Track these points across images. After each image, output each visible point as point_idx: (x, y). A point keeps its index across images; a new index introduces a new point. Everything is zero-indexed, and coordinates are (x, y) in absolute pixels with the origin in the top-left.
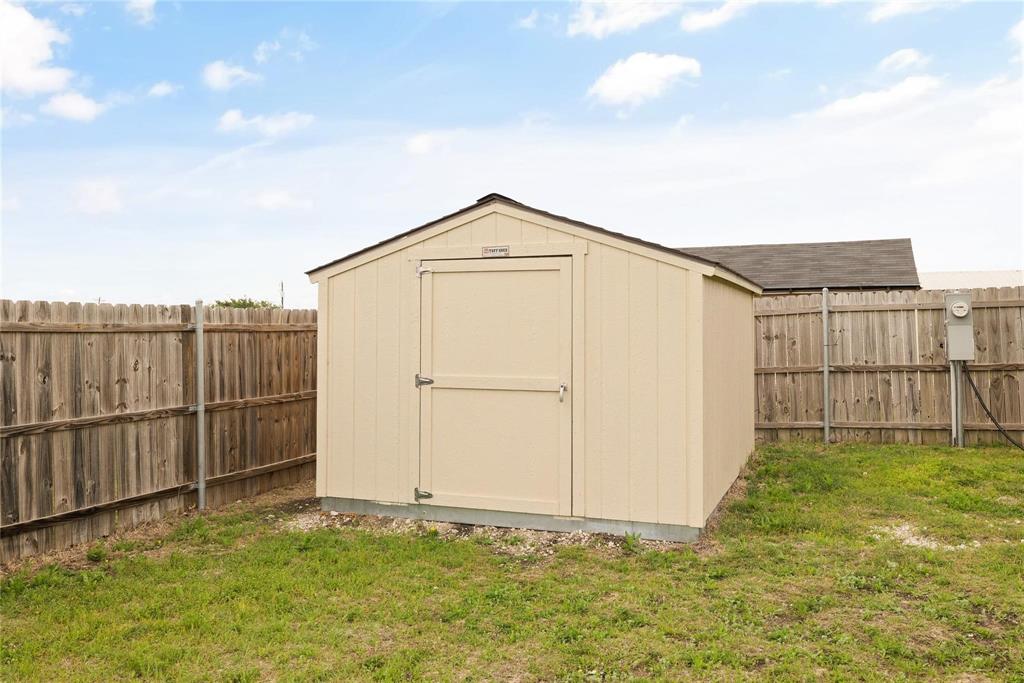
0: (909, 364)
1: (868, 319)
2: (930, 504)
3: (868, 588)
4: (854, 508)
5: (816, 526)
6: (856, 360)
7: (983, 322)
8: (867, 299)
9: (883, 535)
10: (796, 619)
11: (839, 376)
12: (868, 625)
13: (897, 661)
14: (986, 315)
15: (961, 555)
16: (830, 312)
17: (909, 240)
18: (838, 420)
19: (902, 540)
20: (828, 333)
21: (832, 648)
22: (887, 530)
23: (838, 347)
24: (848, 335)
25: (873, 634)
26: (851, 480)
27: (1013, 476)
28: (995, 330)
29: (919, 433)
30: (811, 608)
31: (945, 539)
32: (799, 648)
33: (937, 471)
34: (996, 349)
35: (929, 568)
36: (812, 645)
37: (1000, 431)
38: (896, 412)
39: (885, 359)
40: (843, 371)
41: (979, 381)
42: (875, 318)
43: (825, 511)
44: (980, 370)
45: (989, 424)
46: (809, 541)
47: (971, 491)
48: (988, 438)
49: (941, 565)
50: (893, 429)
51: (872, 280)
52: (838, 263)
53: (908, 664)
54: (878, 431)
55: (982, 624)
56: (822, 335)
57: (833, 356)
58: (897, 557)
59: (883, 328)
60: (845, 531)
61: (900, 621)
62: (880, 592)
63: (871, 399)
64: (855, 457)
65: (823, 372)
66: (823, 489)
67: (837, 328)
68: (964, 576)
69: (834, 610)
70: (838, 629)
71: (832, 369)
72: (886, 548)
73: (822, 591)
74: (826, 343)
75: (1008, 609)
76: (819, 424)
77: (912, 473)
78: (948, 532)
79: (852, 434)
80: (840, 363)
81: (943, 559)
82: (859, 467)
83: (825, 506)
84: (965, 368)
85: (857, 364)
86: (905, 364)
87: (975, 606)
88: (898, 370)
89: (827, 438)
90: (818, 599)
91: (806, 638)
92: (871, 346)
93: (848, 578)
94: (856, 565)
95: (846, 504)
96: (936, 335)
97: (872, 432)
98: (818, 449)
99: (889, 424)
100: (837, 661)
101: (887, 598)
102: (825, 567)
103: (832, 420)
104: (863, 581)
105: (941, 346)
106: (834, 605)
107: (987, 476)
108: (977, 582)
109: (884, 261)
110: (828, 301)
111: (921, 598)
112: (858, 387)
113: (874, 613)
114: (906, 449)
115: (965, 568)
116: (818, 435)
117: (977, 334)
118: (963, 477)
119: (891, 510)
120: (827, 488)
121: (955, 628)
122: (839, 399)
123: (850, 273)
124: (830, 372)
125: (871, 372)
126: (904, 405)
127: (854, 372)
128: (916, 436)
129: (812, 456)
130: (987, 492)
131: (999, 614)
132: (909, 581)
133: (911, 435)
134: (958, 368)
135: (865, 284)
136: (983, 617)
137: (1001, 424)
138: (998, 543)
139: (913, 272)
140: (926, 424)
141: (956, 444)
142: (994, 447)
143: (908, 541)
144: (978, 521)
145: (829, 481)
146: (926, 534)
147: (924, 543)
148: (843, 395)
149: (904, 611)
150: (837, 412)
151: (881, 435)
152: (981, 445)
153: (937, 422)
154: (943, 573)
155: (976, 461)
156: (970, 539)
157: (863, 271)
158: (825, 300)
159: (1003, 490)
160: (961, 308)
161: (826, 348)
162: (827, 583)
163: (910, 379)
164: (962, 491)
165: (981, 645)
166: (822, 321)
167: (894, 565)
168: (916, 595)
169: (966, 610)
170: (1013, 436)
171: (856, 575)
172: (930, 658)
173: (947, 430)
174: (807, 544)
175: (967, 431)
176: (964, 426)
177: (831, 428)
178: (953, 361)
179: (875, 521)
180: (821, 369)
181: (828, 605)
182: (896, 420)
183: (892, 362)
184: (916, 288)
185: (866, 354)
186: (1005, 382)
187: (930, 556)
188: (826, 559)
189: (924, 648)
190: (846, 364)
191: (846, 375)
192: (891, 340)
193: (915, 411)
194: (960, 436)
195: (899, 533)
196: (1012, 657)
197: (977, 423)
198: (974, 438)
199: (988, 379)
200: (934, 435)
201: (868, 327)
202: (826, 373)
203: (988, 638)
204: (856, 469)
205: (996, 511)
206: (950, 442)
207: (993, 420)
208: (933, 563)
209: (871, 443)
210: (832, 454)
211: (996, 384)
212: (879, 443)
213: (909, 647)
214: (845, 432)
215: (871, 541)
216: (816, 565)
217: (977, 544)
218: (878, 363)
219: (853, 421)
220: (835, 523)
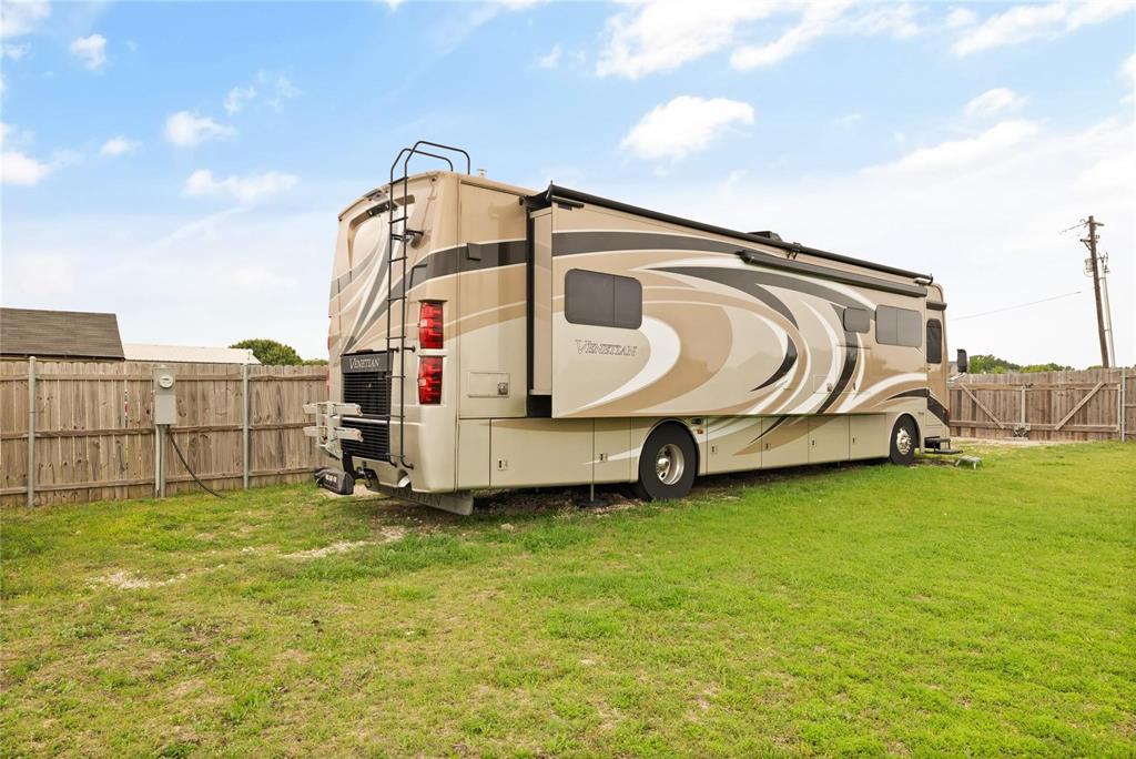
0: (117, 428)
1: (78, 389)
2: (140, 549)
3: (88, 635)
4: (68, 565)
5: (29, 589)
6: (65, 426)
7: (183, 392)
8: (78, 369)
9: (99, 584)
10: (14, 683)
11: (46, 441)
12: (91, 668)
13: (123, 691)
14: (187, 387)
15: (170, 588)
16: (37, 380)
17: (114, 316)
18: (43, 484)
19: (117, 586)
20: (35, 401)
21: (60, 696)
22: (102, 579)
23: (45, 415)
24: (57, 403)
25: (99, 674)
26: (62, 540)
27: (208, 516)
28: (194, 399)
29: (126, 489)
30: (30, 668)
31: (158, 577)
32: (22, 708)
33: (144, 521)
34: (194, 415)
35: (145, 604)
36: (36, 702)
37: (196, 481)
38: (104, 472)
39: (95, 423)
40: (51, 437)
41: (179, 441)
42: (86, 387)
43: (37, 573)
44: (181, 432)
45: (187, 476)
46: (22, 604)
47: (175, 533)
48: (186, 487)
49: (155, 599)
50: (101, 488)
51: (77, 350)
52: (40, 331)
53: (133, 690)
54: (85, 491)
55: (192, 639)
56: (28, 401)
57: (39, 422)
58: (115, 601)
59: (94, 396)
60: (60, 589)
61: (121, 656)
62: (101, 635)
63: (80, 461)
64: (64, 517)
65: (27, 438)
66: (32, 552)
67: (45, 394)
68: (175, 605)
69: (56, 663)
70: (62, 679)
71: (38, 435)
72: (104, 595)
73: (41, 649)
74: (32, 410)
75: (212, 622)
76: (23, 489)
77: (121, 524)
78: (159, 570)
79: (58, 495)
80: (46, 429)
81: (156, 594)
82: (69, 526)
83: (36, 569)
84: (169, 431)
85: (65, 430)
86: (113, 428)
87: (186, 627)
88: (107, 434)
89: (31, 502)
90: (37, 657)
91: (30, 698)
92: (80, 413)
93: (68, 628)
94: (75, 617)
95: (58, 563)
96: (144, 403)
97: (79, 492)
98: (21, 513)
99: (96, 484)
100: (65, 708)
101: (108, 639)
102: (42, 626)
103: (36, 484)
104: (84, 630)
105: (148, 412)
106: (56, 659)
107: (187, 519)
108: (185, 607)
109: (88, 333)
110: (35, 369)
111: (139, 632)
112: (65, 451)
113: (98, 655)
114: (114, 504)
115: (175, 598)
116: (21, 500)
117: (179, 402)
118: (168, 523)
119: (106, 560)
120: (39, 551)
121: (172, 648)
122: (45, 464)
123: (52, 341)
124: (36, 438)
125: (80, 437)
126: (111, 465)
127: (62, 437)
128: (122, 492)
129: (15, 522)
130: (186, 533)
131: (204, 628)
132: (127, 620)
133: (118, 491)
134: (163, 432)
135: (70, 353)
136: (193, 633)
137: (197, 475)
138: (200, 572)
139: (119, 344)
140: (132, 480)
141: (159, 495)
142: (191, 494)
143: (123, 586)
144: (183, 557)
145: (40, 543)
146: (139, 577)
147: (138, 584)
148: (50, 459)
149: (126, 647)
150: (43, 475)
151: (89, 494)
152: (180, 493)
153: (142, 478)
154: (157, 606)
155: (176, 508)
156: (178, 573)
157: (68, 340)
158: (32, 368)
159: (201, 529)
160: (166, 379)
161: (31, 415)
162: (46, 640)
163: (118, 442)
164: (167, 534)
165: (193, 656)
166: (27, 388)
167: (112, 609)
168: (134, 629)
169: (179, 631)
170: (205, 484)
171: (76, 626)
172: (152, 679)
173: (151, 484)
174: (20, 609)
175: (168, 483)
176: (166, 479)
177: (35, 492)
178: (159, 425)
179: (88, 574)
180: (25, 436)
181: (49, 660)
182: (104, 480)
183: (102, 427)
184: (122, 359)
185: (75, 419)
186: (200, 440)
187: (145, 594)
188: (43, 619)
189: (146, 672)
190: (54, 430)
191: (54, 441)
192: (101, 407)
193: (122, 469)
194: (163, 488)
195: (114, 580)
196: (217, 658)
197: (177, 476)
198: (174, 489)
199: (187, 439)
200: (142, 489)
201: (77, 396)
202: (31, 439)
203: (196, 649)
204: (65, 529)
205: (197, 547)
206: (153, 494)
207: (190, 472)
208: (147, 600)
209: (79, 503)
210: (37, 517)
211: (193, 443)
212: (87, 501)
213: (132, 675)
214: (50, 495)
215: (88, 592)
216: (32, 626)
217: (183, 576)
218: (87, 429)
219: (60, 483)
220: (48, 583)
